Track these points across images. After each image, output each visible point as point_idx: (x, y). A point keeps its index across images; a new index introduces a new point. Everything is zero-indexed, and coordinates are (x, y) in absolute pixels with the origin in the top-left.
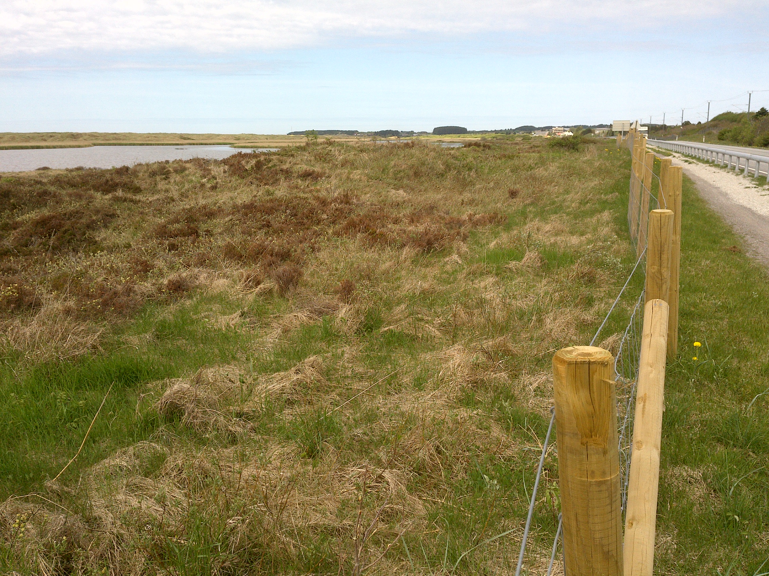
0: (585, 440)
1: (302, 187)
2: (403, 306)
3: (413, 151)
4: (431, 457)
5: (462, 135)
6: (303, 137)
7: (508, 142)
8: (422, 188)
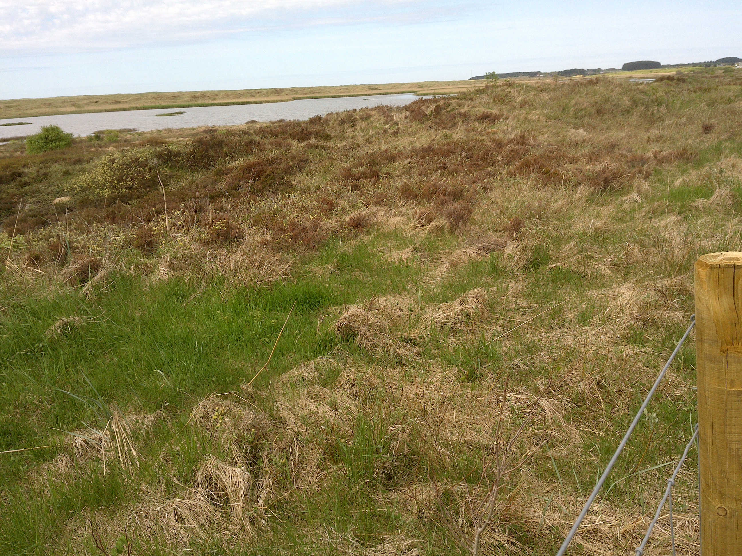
0: (725, 347)
1: (479, 130)
2: (572, 244)
3: (597, 88)
4: (591, 390)
5: (655, 70)
6: (485, 81)
7: (707, 75)
8: (605, 126)
